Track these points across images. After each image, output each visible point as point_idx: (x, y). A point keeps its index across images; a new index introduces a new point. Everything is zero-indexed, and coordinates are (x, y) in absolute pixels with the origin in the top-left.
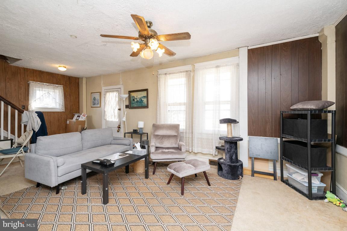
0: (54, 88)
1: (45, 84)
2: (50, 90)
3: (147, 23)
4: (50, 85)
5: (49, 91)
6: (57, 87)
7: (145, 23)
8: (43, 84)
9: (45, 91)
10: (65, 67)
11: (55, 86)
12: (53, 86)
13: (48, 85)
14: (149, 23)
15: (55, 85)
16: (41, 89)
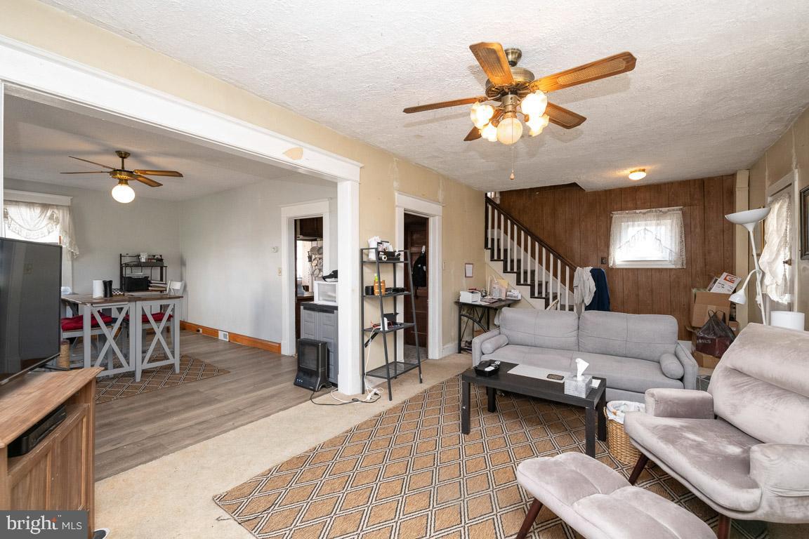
0: (658, 218)
1: (638, 211)
2: (649, 222)
3: (507, 54)
4: (648, 212)
5: (646, 225)
6: (665, 213)
7: (502, 55)
8: (635, 213)
9: (639, 225)
10: (644, 170)
11: (661, 211)
12: (656, 211)
13: (644, 214)
14: (512, 53)
15: (660, 209)
16: (630, 223)
